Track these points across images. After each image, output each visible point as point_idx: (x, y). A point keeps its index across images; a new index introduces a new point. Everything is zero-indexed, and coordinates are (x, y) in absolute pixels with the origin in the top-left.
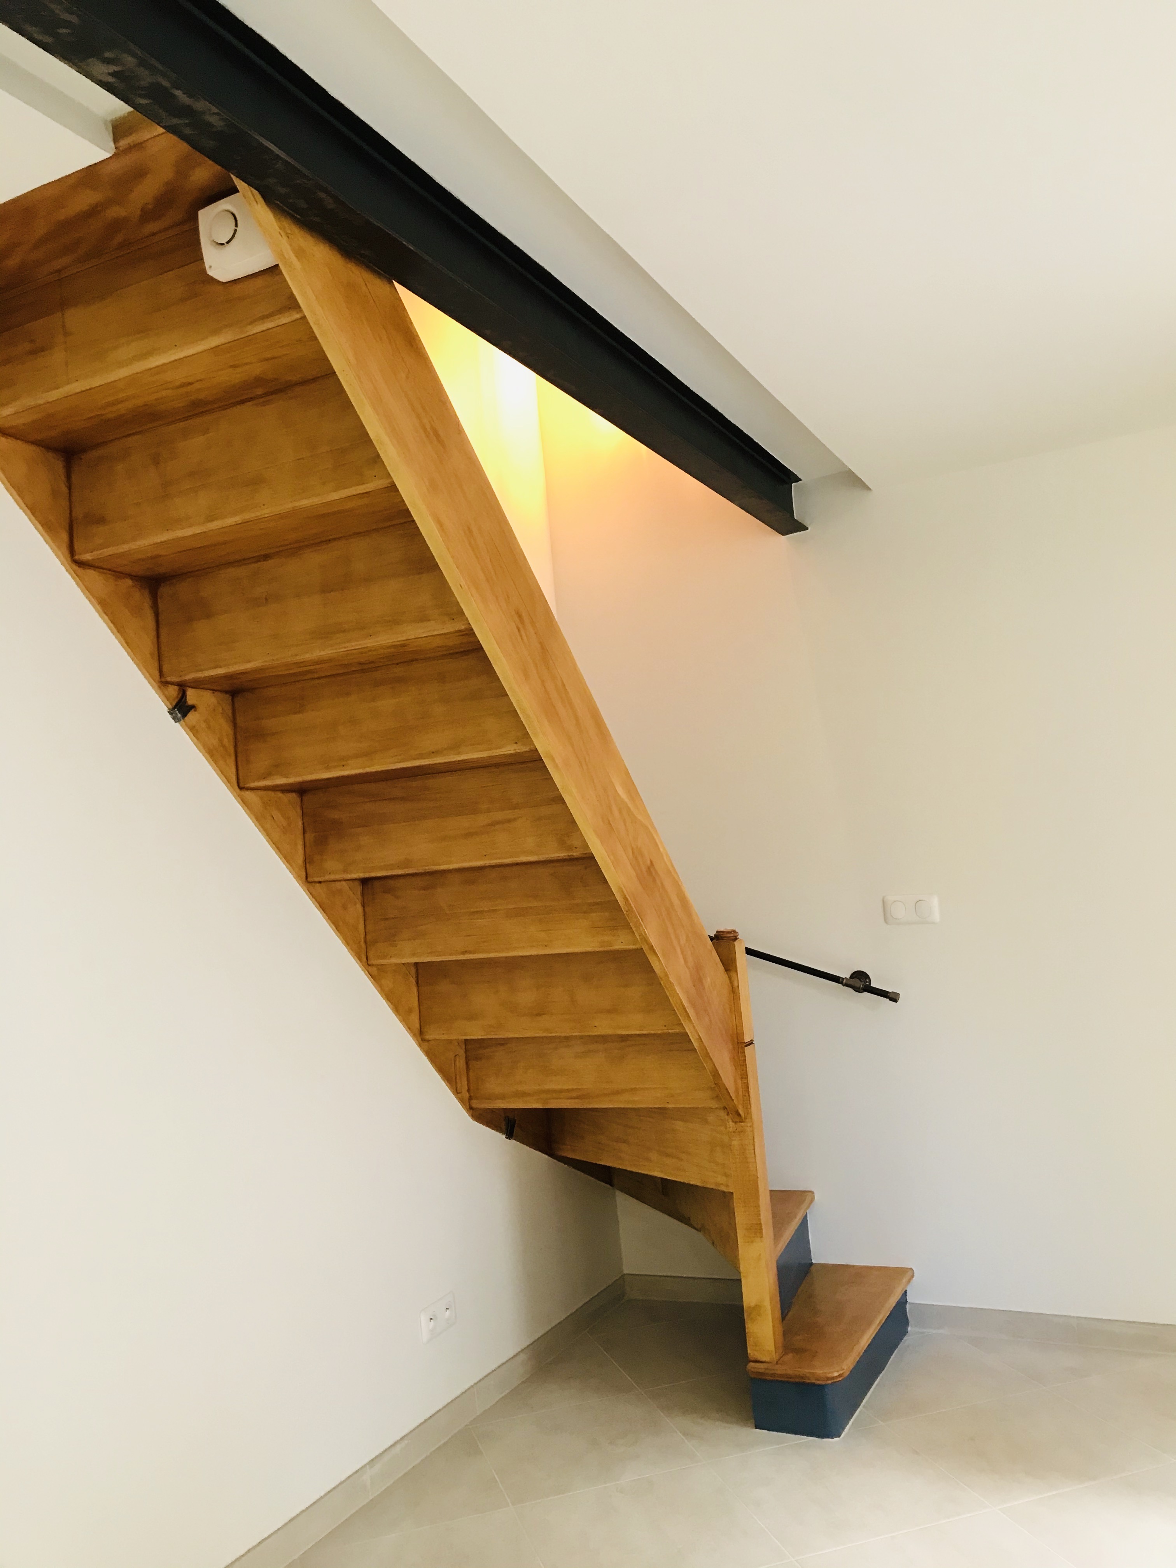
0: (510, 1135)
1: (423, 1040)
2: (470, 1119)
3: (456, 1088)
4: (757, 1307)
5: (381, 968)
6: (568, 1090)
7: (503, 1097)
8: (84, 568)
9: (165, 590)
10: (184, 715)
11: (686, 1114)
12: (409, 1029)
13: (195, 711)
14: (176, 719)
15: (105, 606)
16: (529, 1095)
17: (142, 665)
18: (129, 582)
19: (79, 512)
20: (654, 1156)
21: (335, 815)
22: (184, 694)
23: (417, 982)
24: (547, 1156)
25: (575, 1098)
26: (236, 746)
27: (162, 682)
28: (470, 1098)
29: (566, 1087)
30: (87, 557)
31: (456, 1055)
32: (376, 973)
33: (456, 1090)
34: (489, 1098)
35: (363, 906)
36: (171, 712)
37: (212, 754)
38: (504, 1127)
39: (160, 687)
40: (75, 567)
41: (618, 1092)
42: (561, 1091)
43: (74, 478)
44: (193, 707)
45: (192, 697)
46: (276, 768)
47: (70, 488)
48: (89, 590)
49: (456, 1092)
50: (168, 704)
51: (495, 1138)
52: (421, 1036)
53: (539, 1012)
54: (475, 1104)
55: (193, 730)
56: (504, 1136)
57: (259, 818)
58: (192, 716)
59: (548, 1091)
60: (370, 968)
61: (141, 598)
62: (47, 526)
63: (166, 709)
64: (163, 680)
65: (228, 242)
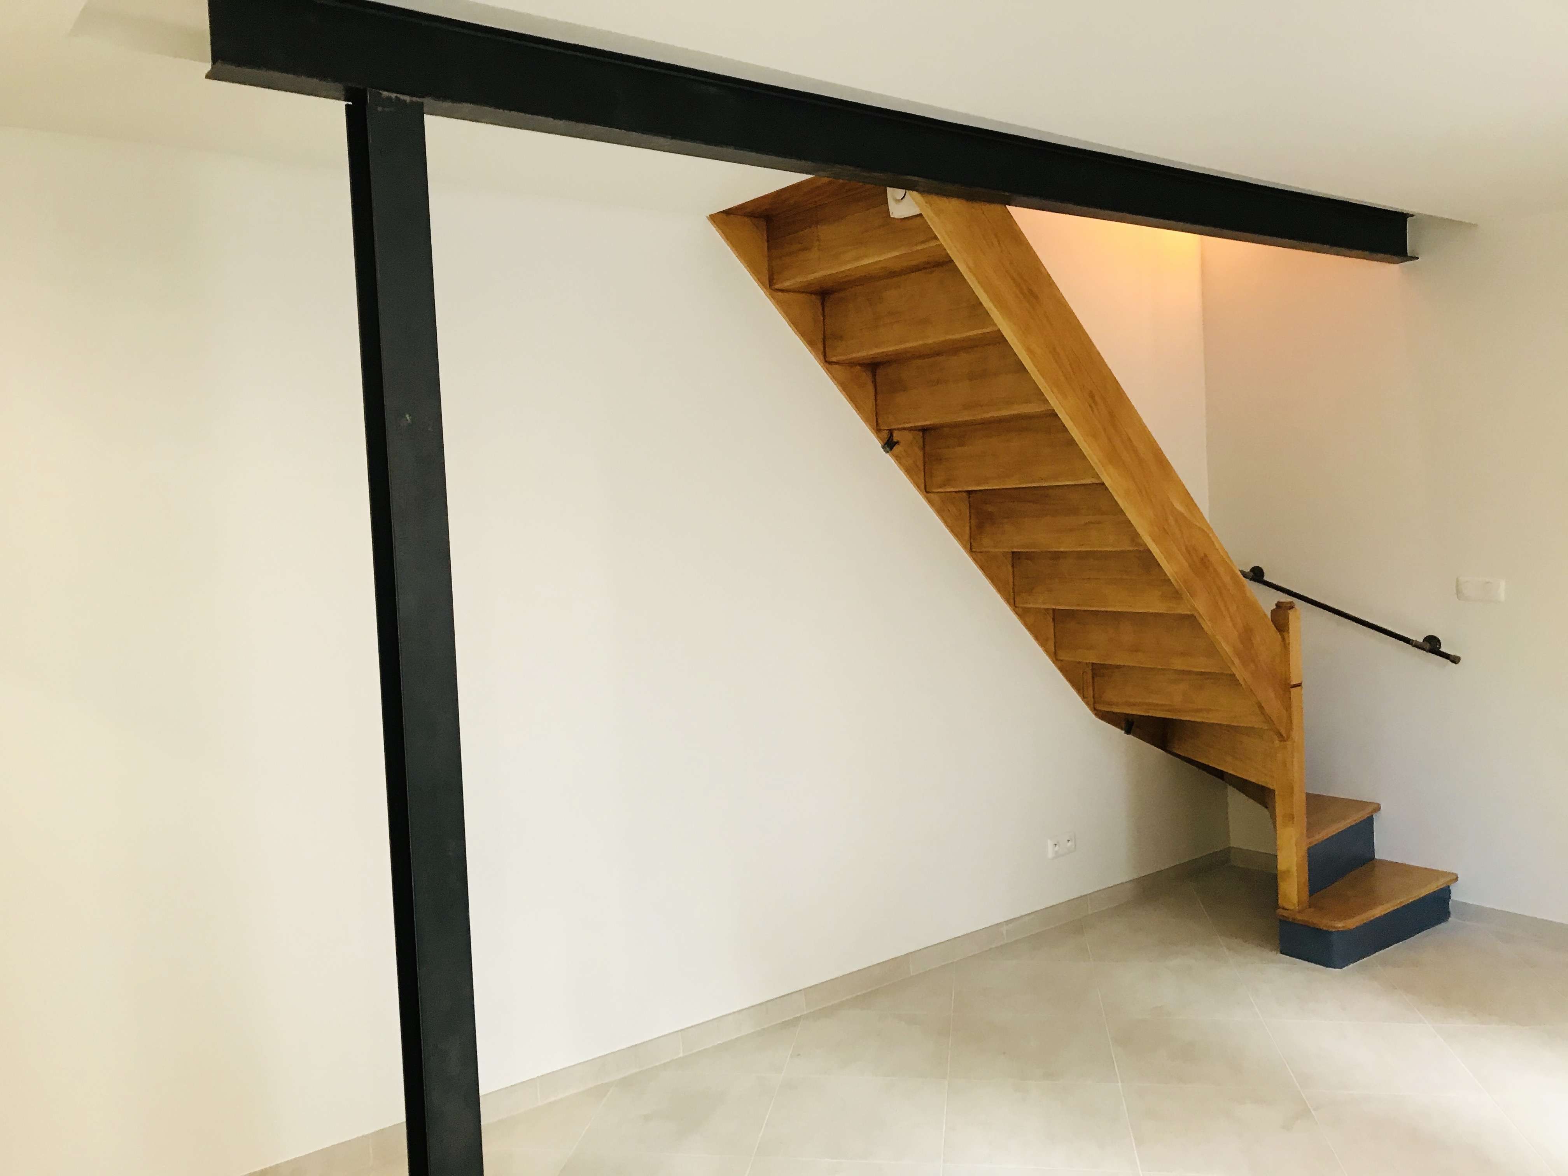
0: (1128, 731)
1: (1057, 659)
2: (1094, 716)
3: (1083, 694)
4: (1288, 871)
5: (1026, 610)
6: (1162, 705)
7: (1117, 705)
8: (832, 365)
9: (880, 371)
10: (891, 449)
11: (1249, 731)
12: (1047, 651)
13: (899, 444)
14: (887, 452)
15: (845, 387)
16: (1134, 705)
17: (867, 420)
18: (858, 367)
19: (828, 332)
20: (1229, 758)
21: (990, 508)
22: (891, 435)
23: (1054, 620)
24: (1162, 751)
25: (1166, 711)
26: (924, 466)
27: (877, 430)
28: (1095, 703)
29: (1160, 702)
30: (834, 359)
31: (1084, 672)
32: (1022, 613)
33: (1083, 696)
34: (1110, 704)
35: (1013, 566)
36: (883, 447)
37: (909, 471)
38: (1123, 725)
39: (877, 433)
40: (828, 365)
41: (1201, 710)
42: (1157, 705)
43: (826, 309)
44: (897, 443)
45: (896, 436)
46: (947, 482)
47: (824, 316)
48: (834, 377)
49: (1084, 697)
50: (882, 443)
51: (1117, 733)
52: (1055, 657)
53: (1135, 649)
54: (1098, 707)
55: (898, 458)
56: (1123, 732)
57: (940, 512)
58: (896, 449)
59: (1149, 704)
60: (1017, 609)
61: (866, 377)
62: (811, 343)
63: (880, 445)
64: (878, 428)
65: (902, 199)
